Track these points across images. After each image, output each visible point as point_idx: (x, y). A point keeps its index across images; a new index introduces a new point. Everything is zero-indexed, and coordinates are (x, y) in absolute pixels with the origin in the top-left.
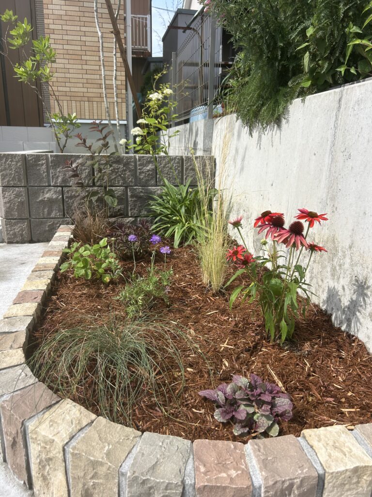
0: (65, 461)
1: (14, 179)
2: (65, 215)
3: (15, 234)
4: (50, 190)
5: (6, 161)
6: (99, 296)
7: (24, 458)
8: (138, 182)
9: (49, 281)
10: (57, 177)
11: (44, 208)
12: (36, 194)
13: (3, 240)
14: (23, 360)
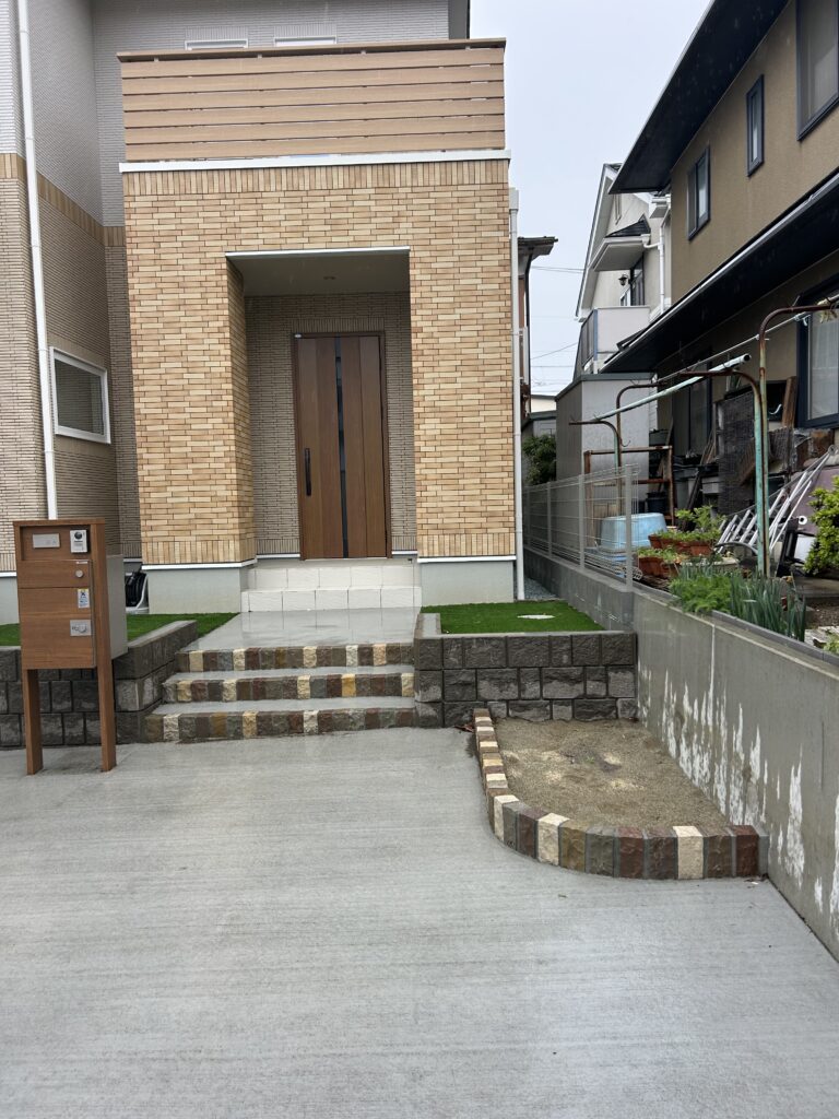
1: (431, 662)
4: (464, 673)
5: (426, 646)
10: (472, 660)
12: (451, 677)
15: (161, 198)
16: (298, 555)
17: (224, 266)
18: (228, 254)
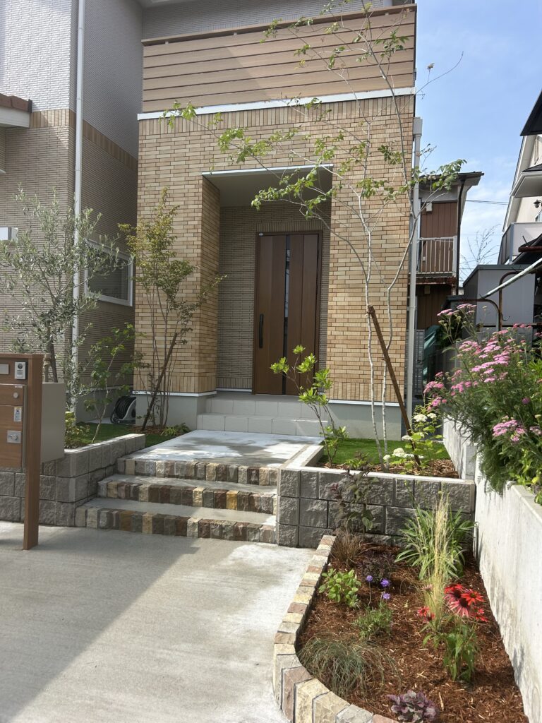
0: (313, 708)
1: (290, 491)
2: (330, 526)
3: (285, 538)
4: (317, 503)
5: (286, 476)
6: (344, 617)
7: (293, 705)
8: (395, 503)
9: (311, 597)
10: (325, 492)
11: (311, 519)
12: (306, 505)
13: (276, 541)
14: (295, 652)
15: (162, 136)
16: (251, 391)
17: (201, 182)
18: (203, 173)
